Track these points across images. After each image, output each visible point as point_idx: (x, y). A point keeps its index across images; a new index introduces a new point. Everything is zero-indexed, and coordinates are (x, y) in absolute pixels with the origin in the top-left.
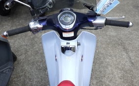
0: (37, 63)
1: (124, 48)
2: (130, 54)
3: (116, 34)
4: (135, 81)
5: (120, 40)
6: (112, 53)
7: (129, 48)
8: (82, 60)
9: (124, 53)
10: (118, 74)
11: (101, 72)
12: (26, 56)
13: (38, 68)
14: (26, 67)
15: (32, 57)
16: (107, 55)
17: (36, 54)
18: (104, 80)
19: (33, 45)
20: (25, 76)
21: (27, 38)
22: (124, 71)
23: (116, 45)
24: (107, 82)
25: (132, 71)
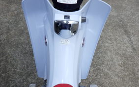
0: (21, 45)
1: (126, 31)
2: (132, 39)
3: (116, 14)
4: (136, 69)
5: (121, 21)
6: (112, 37)
7: (131, 31)
8: (83, 44)
9: (125, 37)
10: (118, 61)
11: (99, 58)
12: (8, 36)
13: (24, 52)
14: (8, 50)
15: (16, 38)
16: (106, 38)
17: (21, 34)
18: (103, 67)
19: (17, 23)
20: (7, 61)
21: (10, 13)
22: (125, 58)
23: (117, 28)
24: (106, 70)
25: (133, 58)
